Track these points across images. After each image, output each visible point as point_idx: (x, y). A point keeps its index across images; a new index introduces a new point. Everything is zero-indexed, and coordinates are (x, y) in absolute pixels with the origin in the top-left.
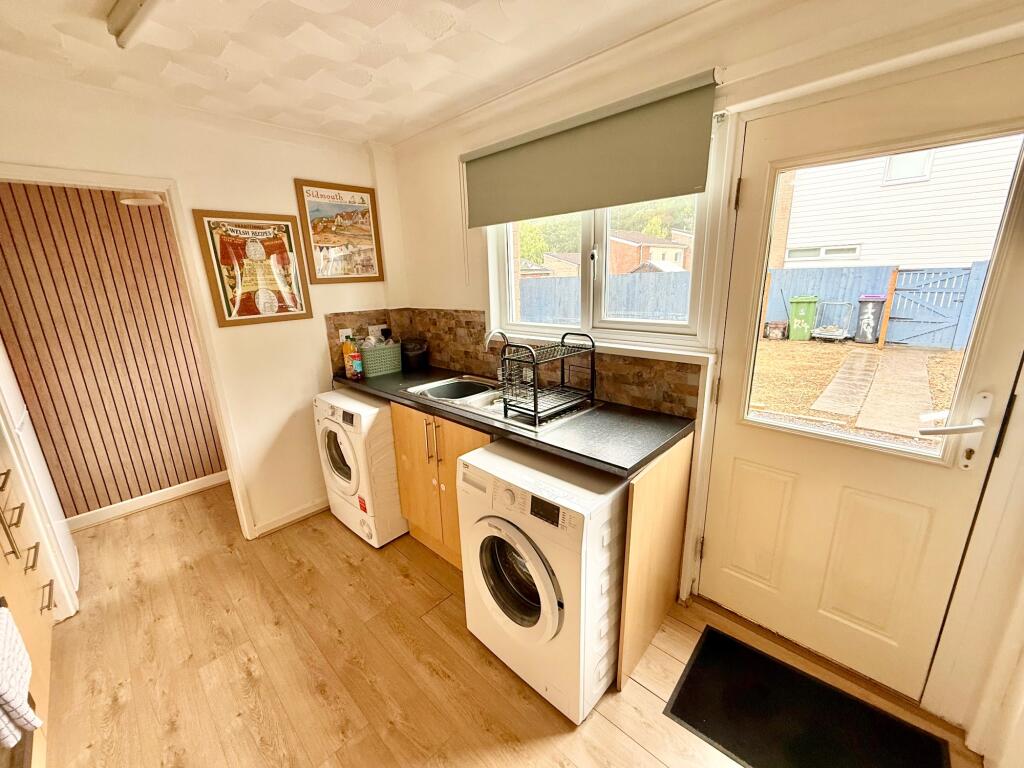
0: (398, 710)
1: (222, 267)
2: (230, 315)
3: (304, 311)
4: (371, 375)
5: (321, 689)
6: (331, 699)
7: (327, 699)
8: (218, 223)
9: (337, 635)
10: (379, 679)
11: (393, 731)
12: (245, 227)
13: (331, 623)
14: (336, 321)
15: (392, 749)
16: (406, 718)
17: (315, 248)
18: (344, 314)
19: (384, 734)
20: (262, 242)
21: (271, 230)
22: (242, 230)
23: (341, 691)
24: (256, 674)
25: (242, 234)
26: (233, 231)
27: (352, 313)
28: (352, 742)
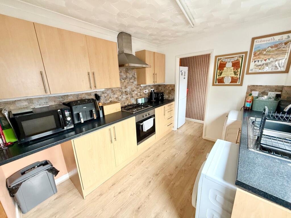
0: (178, 184)
1: (218, 70)
2: (216, 83)
3: (240, 83)
4: (255, 110)
5: (177, 167)
6: (175, 170)
7: (175, 169)
8: (220, 58)
9: (190, 164)
10: (183, 177)
11: (173, 184)
12: (228, 58)
13: (192, 163)
14: (252, 88)
15: (170, 186)
16: (177, 186)
17: (252, 61)
18: (257, 86)
19: (172, 183)
20: (232, 62)
21: (236, 58)
22: (227, 59)
23: (178, 171)
24: (175, 156)
25: (226, 60)
26: (224, 60)
27: (261, 86)
28: (169, 177)
